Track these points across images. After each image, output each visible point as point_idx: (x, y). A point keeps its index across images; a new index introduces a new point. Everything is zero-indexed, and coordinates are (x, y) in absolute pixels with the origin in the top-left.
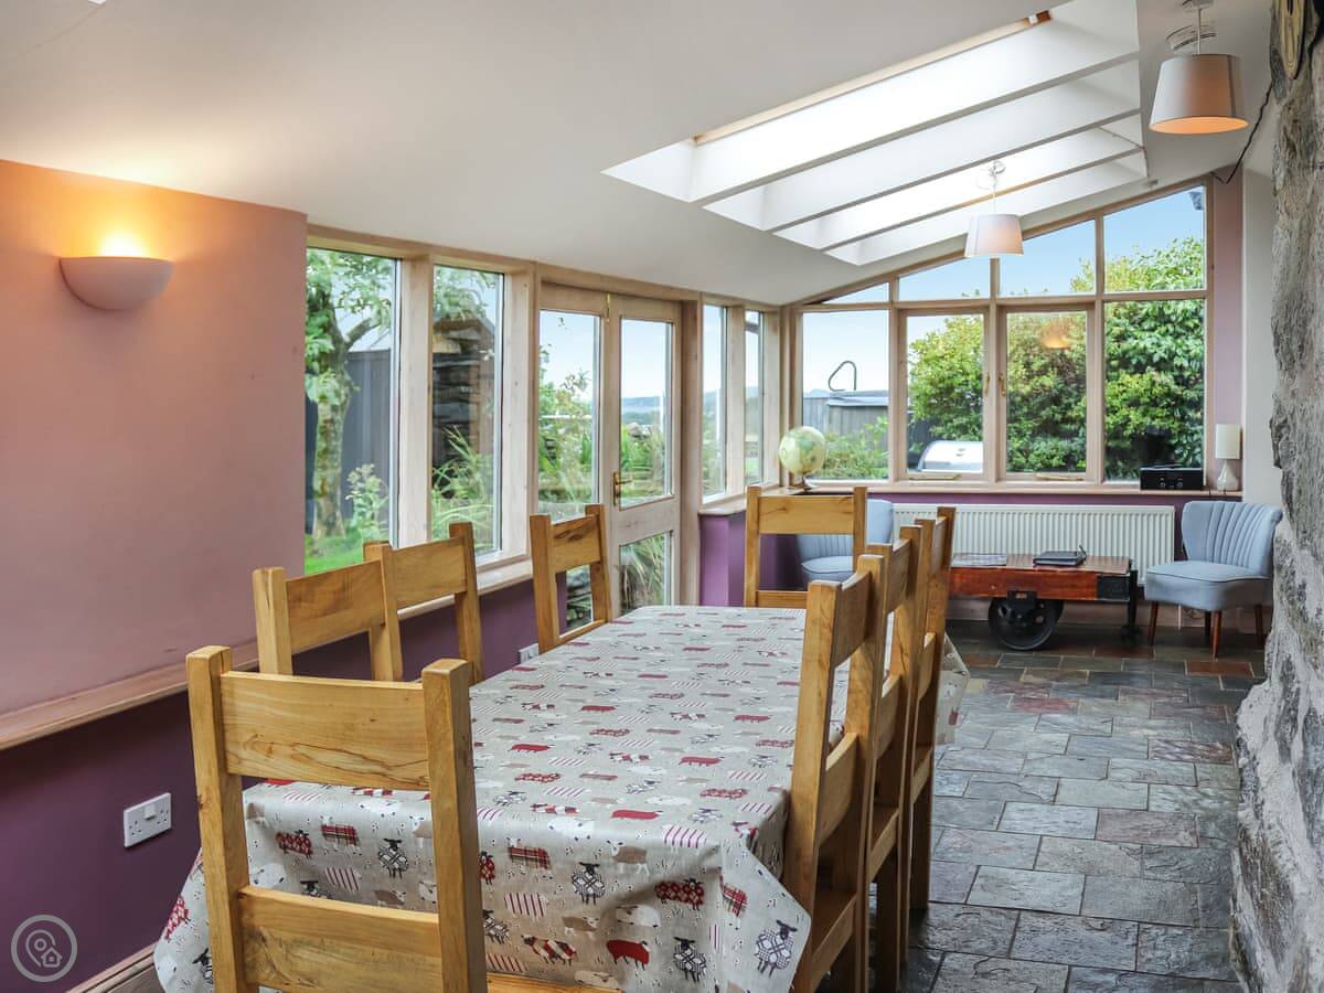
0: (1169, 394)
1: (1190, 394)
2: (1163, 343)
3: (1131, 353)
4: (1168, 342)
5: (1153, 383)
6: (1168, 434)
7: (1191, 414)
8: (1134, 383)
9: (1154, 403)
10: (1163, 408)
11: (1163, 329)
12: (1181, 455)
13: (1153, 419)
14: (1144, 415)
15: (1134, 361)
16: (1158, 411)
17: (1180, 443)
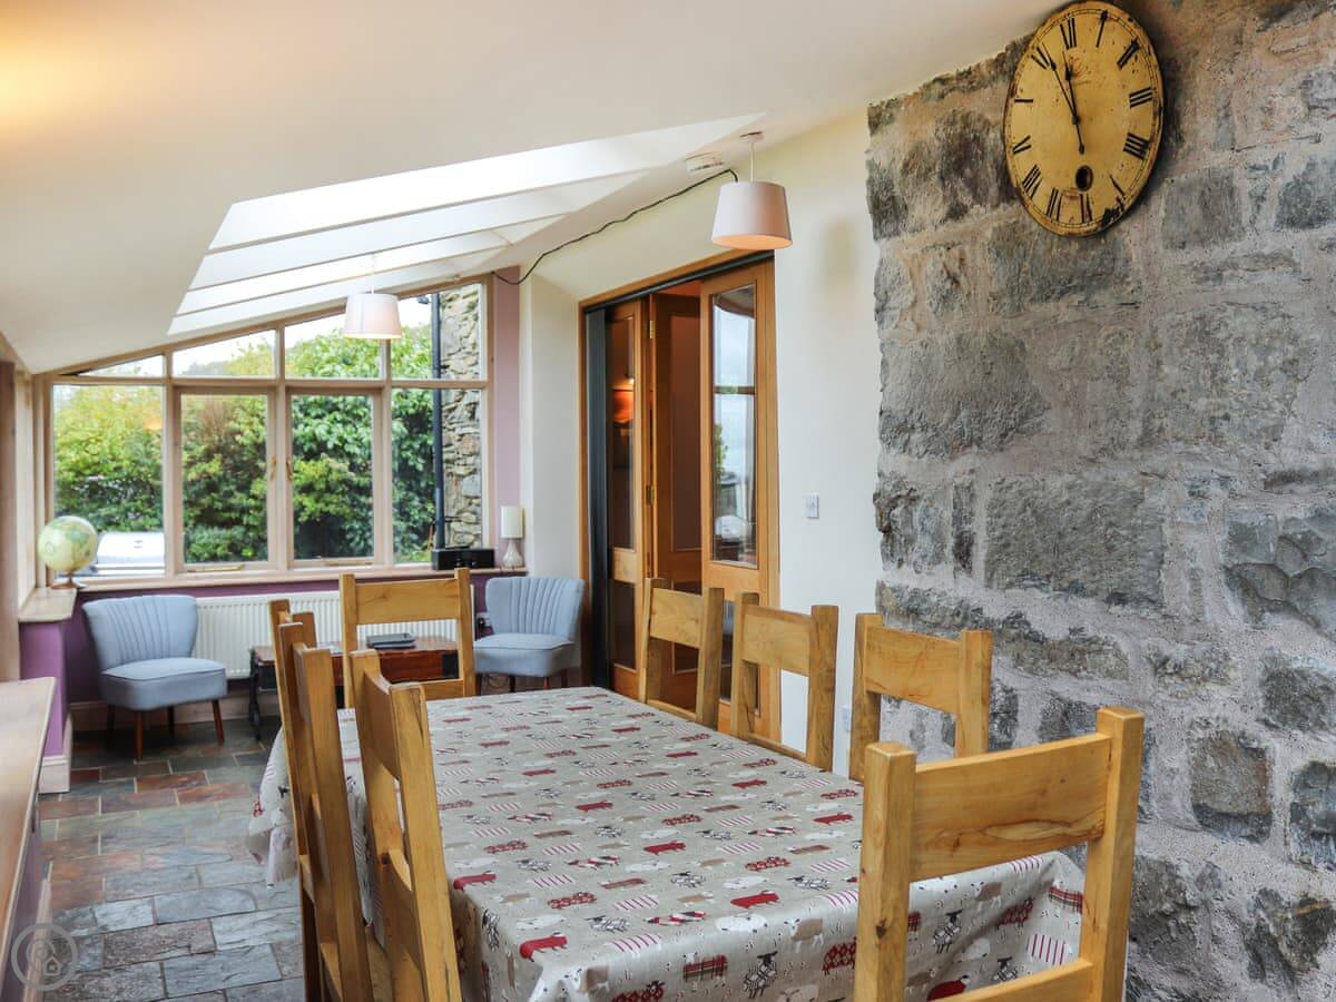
0: (345, 482)
1: (363, 481)
2: (333, 430)
3: (302, 441)
4: (338, 429)
5: (330, 471)
6: (340, 518)
7: (363, 499)
8: (310, 470)
9: (329, 489)
10: (338, 494)
11: (332, 417)
12: (352, 540)
13: (327, 505)
14: (317, 501)
15: (306, 449)
16: (334, 498)
17: (352, 529)
